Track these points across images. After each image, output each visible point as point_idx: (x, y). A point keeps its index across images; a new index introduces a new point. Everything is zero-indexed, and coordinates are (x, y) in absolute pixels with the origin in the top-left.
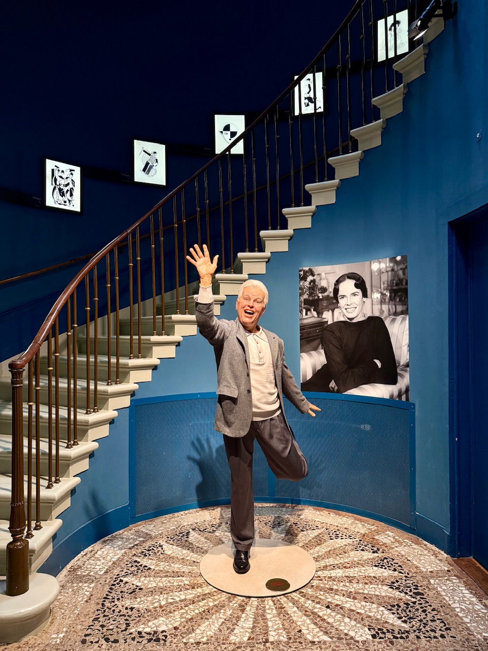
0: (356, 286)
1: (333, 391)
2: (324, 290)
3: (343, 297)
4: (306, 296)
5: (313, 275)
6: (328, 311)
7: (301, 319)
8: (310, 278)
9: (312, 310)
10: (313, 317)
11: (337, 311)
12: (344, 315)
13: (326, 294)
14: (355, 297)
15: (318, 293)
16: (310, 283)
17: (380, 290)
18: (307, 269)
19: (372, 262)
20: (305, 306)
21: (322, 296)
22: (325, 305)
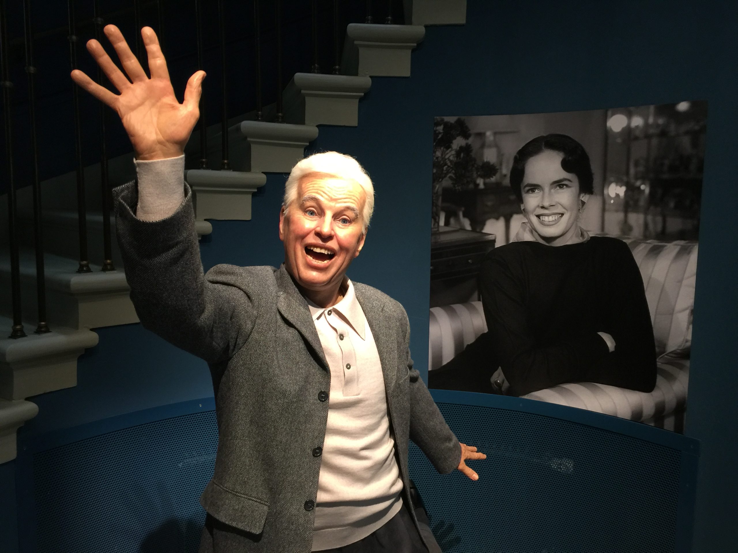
0: (566, 165)
1: (497, 390)
2: (490, 169)
4: (447, 183)
5: (466, 135)
6: (497, 219)
7: (437, 233)
8: (458, 142)
9: (461, 214)
10: (463, 229)
11: (516, 222)
12: (533, 230)
13: (493, 179)
14: (561, 191)
15: (475, 175)
16: (458, 153)
17: (625, 179)
18: (452, 119)
19: (609, 113)
20: (446, 205)
21: (485, 184)
22: (489, 204)
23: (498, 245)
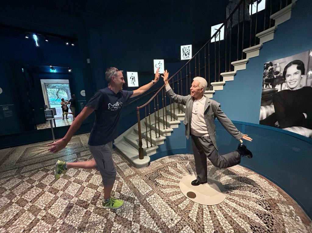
0: (298, 68)
1: (276, 127)
2: (278, 73)
3: (289, 75)
4: (266, 78)
5: (272, 65)
6: (279, 84)
7: (263, 90)
8: (270, 67)
9: (269, 84)
10: (270, 88)
11: (284, 85)
12: (288, 87)
13: (278, 75)
14: (296, 75)
15: (274, 74)
16: (270, 70)
18: (268, 63)
19: (311, 51)
20: (266, 83)
21: (276, 76)
23: (278, 91)
